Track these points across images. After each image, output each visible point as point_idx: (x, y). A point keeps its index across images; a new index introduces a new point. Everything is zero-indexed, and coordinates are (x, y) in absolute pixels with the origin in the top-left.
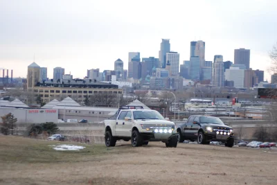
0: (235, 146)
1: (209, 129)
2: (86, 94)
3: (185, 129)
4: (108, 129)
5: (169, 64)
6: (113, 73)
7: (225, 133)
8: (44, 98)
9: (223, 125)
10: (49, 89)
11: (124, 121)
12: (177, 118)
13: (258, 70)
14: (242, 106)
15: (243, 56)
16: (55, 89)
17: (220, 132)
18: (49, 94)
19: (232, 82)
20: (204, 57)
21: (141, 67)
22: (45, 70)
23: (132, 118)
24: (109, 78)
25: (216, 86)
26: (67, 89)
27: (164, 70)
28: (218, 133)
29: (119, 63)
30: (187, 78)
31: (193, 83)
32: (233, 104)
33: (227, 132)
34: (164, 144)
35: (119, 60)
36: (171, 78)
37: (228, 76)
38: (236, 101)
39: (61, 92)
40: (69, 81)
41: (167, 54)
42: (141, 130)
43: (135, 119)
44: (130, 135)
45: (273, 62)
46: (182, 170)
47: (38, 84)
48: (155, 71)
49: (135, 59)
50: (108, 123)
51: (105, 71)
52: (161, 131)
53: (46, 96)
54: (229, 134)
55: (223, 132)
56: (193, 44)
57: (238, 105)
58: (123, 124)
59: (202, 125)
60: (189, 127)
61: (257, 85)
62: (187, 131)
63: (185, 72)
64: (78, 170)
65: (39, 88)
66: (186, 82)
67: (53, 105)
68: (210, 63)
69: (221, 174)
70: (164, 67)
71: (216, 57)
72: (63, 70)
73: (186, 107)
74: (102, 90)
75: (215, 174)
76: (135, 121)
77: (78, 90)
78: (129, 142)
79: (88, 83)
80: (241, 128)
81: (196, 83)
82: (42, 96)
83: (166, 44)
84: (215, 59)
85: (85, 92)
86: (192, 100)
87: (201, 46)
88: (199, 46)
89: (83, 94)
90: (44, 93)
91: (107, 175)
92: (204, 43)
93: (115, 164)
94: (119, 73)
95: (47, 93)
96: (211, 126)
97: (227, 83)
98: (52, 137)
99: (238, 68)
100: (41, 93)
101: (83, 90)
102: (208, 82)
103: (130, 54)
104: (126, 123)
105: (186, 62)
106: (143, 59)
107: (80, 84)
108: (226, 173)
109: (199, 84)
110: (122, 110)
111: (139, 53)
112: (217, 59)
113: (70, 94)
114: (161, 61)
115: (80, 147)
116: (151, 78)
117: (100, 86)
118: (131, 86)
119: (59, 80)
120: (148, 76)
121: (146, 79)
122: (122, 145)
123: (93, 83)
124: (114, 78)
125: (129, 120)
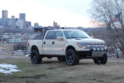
4: (34, 48)
14: (26, 35)
15: (23, 16)
20: (7, 17)
25: (13, 28)
30: (1, 25)
31: (3, 27)
32: (22, 35)
37: (17, 24)
38: (23, 34)
42: (78, 49)
43: (68, 38)
44: (64, 53)
56: (3, 11)
58: (53, 43)
61: (29, 28)
68: (10, 19)
71: (12, 16)
76: (69, 40)
84: (12, 17)
86: (5, 34)
87: (6, 12)
88: (5, 12)
97: (17, 27)
99: (21, 21)
102: (9, 26)
109: (6, 27)
125: (62, 39)
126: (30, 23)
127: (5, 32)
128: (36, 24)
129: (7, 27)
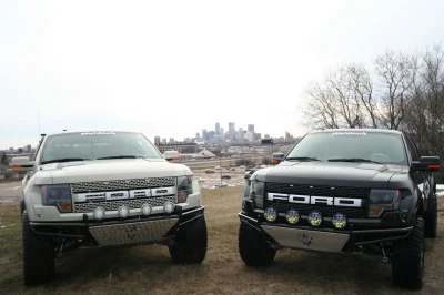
5: (219, 133)
6: (195, 138)
15: (251, 127)
20: (234, 129)
21: (207, 135)
22: (165, 139)
24: (193, 141)
25: (242, 142)
29: (198, 135)
36: (221, 139)
37: (246, 136)
41: (219, 129)
43: (42, 163)
47: (159, 145)
49: (205, 132)
51: (192, 138)
56: (230, 124)
57: (252, 148)
61: (259, 140)
63: (227, 137)
66: (227, 140)
68: (237, 132)
70: (217, 135)
72: (174, 139)
74: (190, 146)
81: (232, 141)
83: (217, 125)
84: (239, 130)
87: (233, 125)
89: (181, 148)
94: (198, 138)
97: (245, 140)
99: (249, 133)
105: (227, 132)
106: (208, 132)
107: (181, 144)
111: (206, 130)
114: (216, 132)
116: (213, 139)
118: (204, 143)
121: (210, 140)
123: (185, 143)
126: (259, 135)
128: (267, 136)
129: (235, 140)
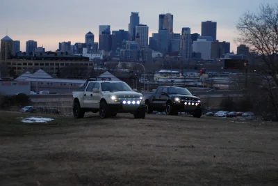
0: (203, 116)
1: (177, 99)
2: (57, 67)
3: (154, 100)
5: (138, 37)
6: (84, 45)
7: (193, 104)
8: (16, 70)
9: (191, 96)
10: (22, 61)
11: (92, 93)
12: (146, 89)
13: (224, 42)
14: (209, 76)
15: (209, 28)
16: (28, 62)
17: (188, 103)
18: (22, 66)
19: (200, 54)
20: (172, 30)
21: (111, 39)
22: (18, 43)
23: (100, 89)
24: (80, 50)
26: (39, 62)
27: (133, 42)
28: (186, 103)
29: (90, 36)
30: (156, 50)
31: (161, 55)
32: (201, 75)
33: (195, 103)
34: (132, 116)
35: (90, 33)
36: (141, 50)
37: (195, 47)
38: (203, 72)
39: (33, 64)
40: (41, 54)
41: (137, 26)
43: (103, 90)
45: (240, 33)
46: (149, 143)
47: (11, 57)
48: (125, 44)
49: (105, 31)
50: (76, 94)
51: (77, 44)
52: (129, 102)
53: (19, 68)
54: (197, 104)
55: (191, 103)
56: (162, 17)
57: (206, 76)
58: (92, 95)
59: (170, 96)
60: (157, 97)
61: (223, 57)
62: (155, 102)
64: (41, 144)
65: (12, 61)
66: (155, 54)
67: (26, 77)
68: (178, 35)
69: (189, 147)
70: (133, 40)
71: (184, 29)
72: (36, 43)
73: (155, 78)
74: (74, 62)
75: (183, 147)
76: (103, 92)
77: (50, 62)
78: (98, 114)
79: (59, 55)
80: (208, 98)
81: (164, 55)
82: (15, 68)
83: (135, 17)
84: (183, 32)
85: (57, 64)
86: (161, 71)
87: (169, 20)
88: (167, 19)
89: (55, 67)
90: (17, 66)
91: (71, 149)
92: (172, 16)
93: (81, 137)
94: (90, 46)
95: (20, 66)
96: (179, 97)
97: (194, 55)
98: (25, 109)
99: (205, 40)
100: (14, 66)
101: (55, 62)
102: (176, 54)
103: (101, 27)
104: (94, 94)
105: (154, 34)
106: (113, 32)
107: (51, 56)
108: (195, 145)
109: (167, 56)
110: (89, 82)
111: (109, 26)
112: (185, 31)
113: (42, 67)
114: (131, 34)
115: (48, 119)
116: (122, 50)
117: (71, 59)
118: (102, 58)
119: (31, 53)
120: (118, 48)
121: (116, 51)
122: (91, 117)
123: (64, 55)
124: (85, 50)
125: (97, 92)
126: (226, 45)
127: (161, 68)
129: (170, 55)
